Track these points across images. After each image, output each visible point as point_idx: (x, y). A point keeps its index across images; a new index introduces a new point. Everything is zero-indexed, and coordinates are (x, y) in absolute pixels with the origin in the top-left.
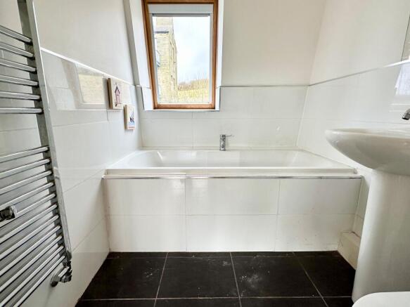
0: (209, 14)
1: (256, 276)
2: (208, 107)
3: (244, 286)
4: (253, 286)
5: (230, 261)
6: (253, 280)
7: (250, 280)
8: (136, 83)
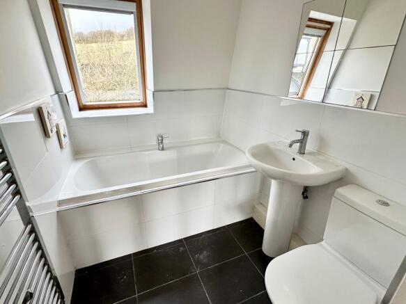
0: (132, 13)
1: (205, 252)
2: (139, 105)
3: (198, 262)
4: (204, 261)
5: (184, 247)
6: (203, 256)
7: (201, 257)
8: (58, 91)
